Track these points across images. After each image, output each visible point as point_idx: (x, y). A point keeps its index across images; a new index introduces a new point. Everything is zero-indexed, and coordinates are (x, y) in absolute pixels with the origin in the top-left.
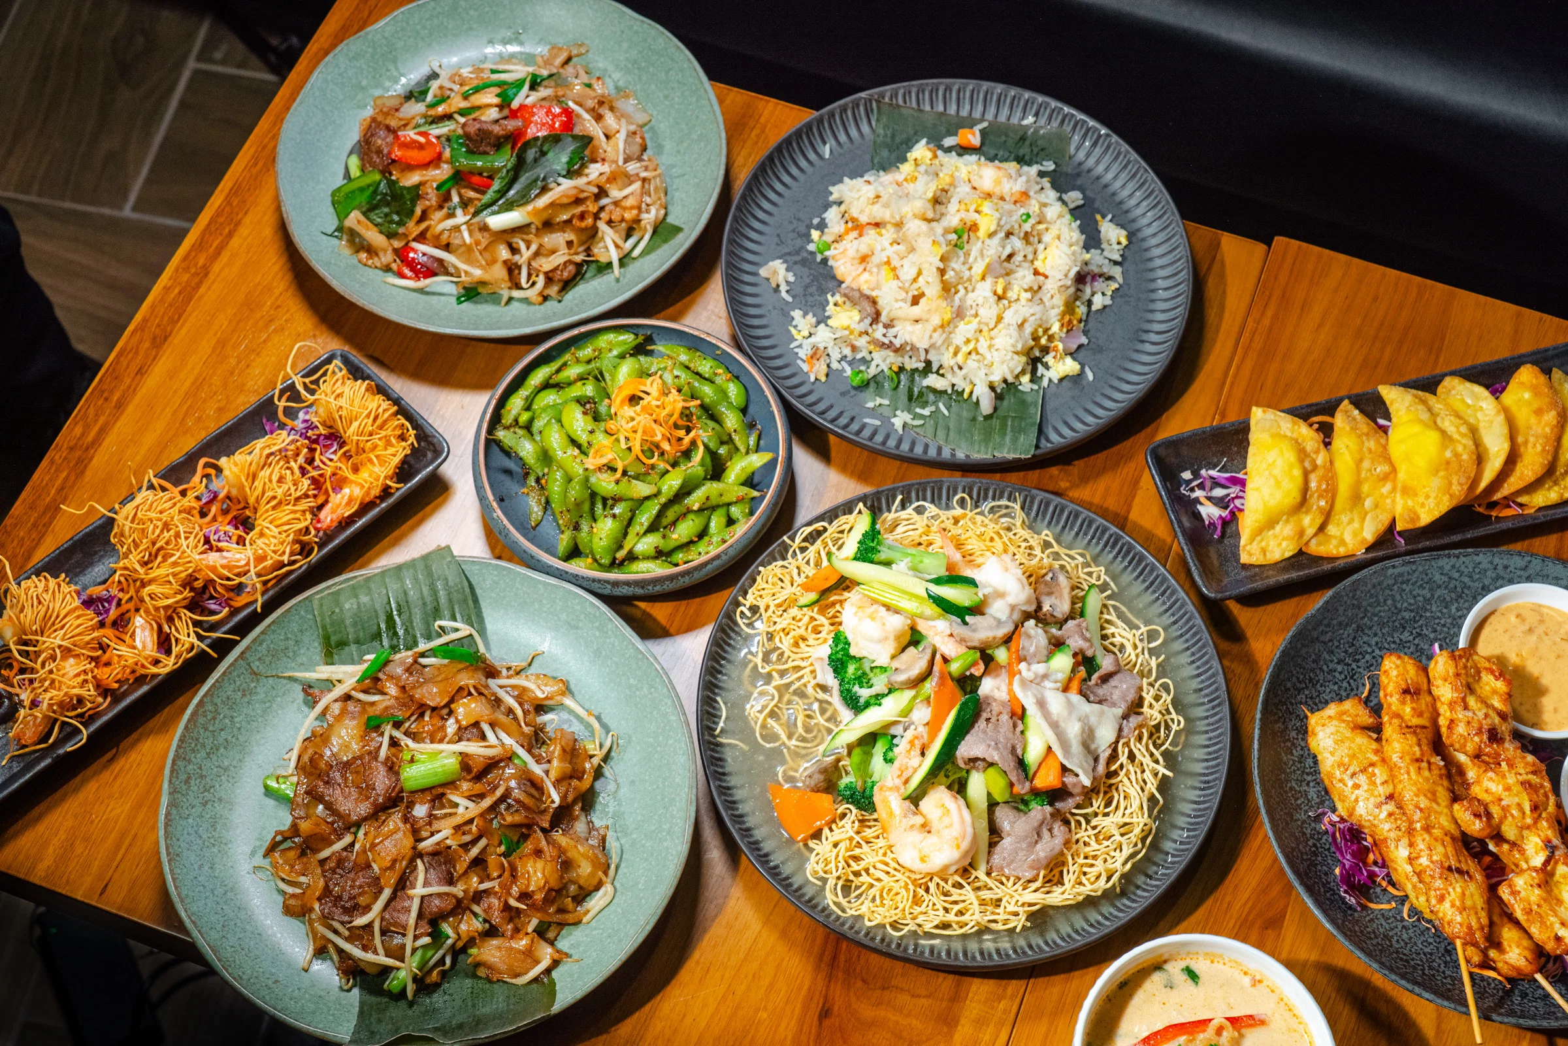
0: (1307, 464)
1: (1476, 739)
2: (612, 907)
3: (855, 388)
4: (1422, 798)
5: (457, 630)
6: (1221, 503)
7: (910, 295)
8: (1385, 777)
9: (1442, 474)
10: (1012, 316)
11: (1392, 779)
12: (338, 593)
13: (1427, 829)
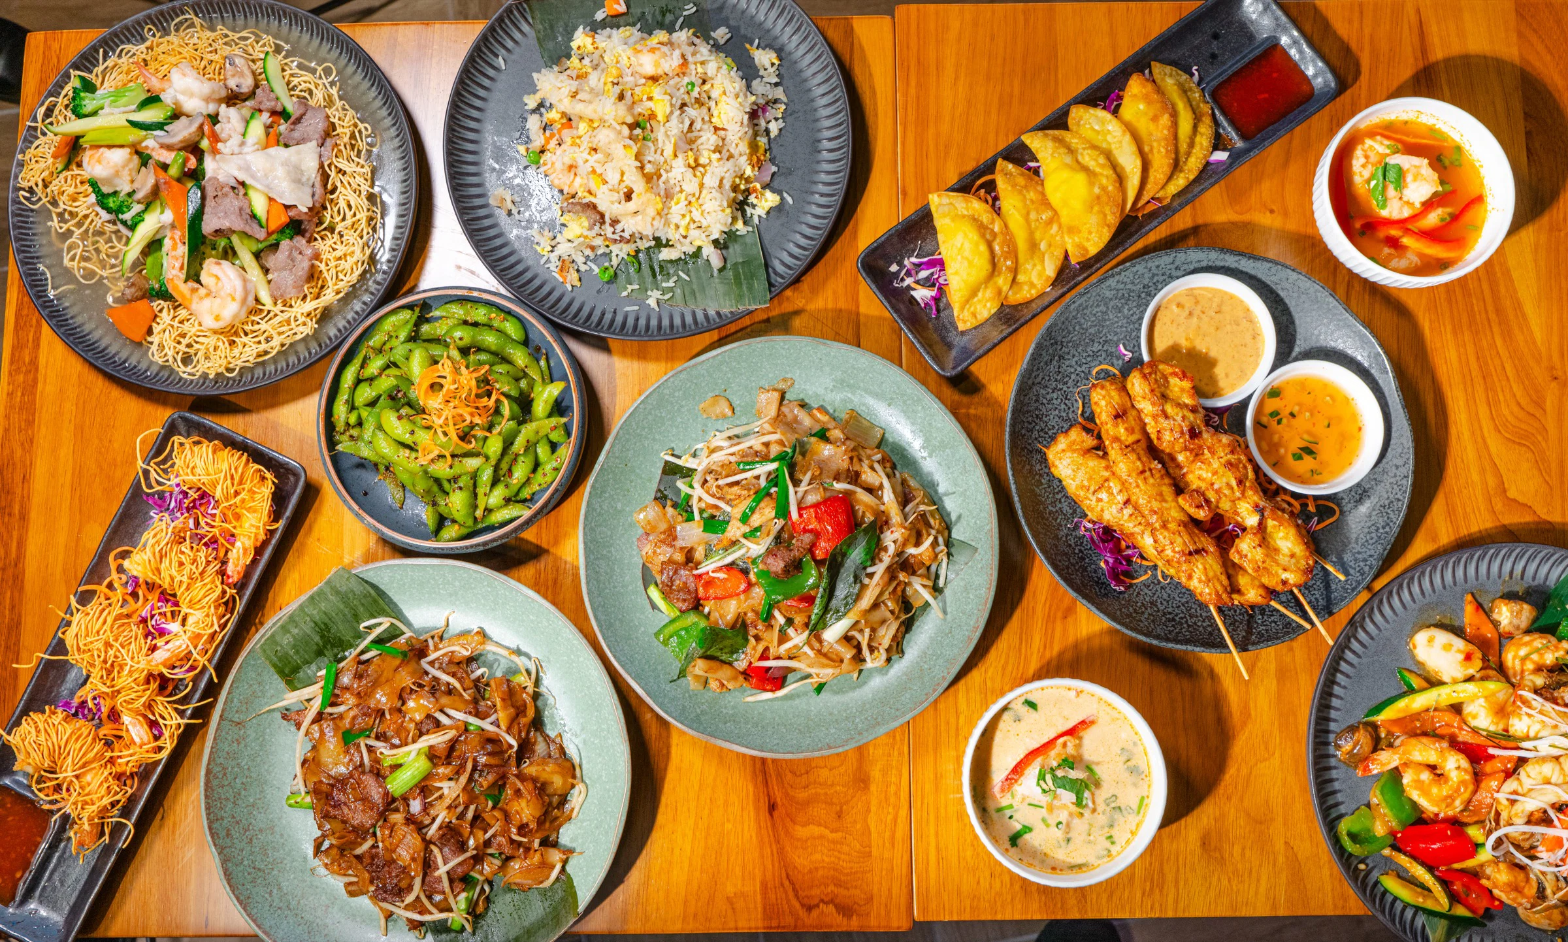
0: (988, 236)
1: (1181, 440)
2: (589, 800)
3: (608, 282)
4: (1154, 502)
5: (380, 624)
6: (929, 283)
7: (622, 193)
8: (1119, 487)
9: (1096, 208)
10: (711, 181)
11: (1124, 484)
12: (273, 636)
13: (1164, 526)
